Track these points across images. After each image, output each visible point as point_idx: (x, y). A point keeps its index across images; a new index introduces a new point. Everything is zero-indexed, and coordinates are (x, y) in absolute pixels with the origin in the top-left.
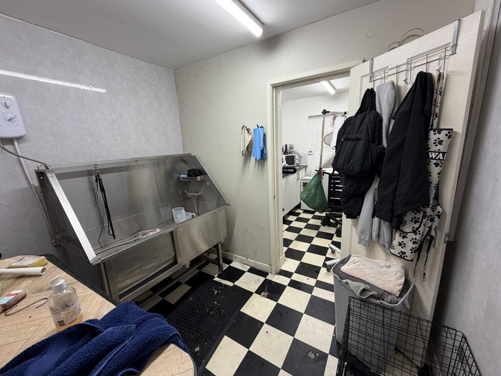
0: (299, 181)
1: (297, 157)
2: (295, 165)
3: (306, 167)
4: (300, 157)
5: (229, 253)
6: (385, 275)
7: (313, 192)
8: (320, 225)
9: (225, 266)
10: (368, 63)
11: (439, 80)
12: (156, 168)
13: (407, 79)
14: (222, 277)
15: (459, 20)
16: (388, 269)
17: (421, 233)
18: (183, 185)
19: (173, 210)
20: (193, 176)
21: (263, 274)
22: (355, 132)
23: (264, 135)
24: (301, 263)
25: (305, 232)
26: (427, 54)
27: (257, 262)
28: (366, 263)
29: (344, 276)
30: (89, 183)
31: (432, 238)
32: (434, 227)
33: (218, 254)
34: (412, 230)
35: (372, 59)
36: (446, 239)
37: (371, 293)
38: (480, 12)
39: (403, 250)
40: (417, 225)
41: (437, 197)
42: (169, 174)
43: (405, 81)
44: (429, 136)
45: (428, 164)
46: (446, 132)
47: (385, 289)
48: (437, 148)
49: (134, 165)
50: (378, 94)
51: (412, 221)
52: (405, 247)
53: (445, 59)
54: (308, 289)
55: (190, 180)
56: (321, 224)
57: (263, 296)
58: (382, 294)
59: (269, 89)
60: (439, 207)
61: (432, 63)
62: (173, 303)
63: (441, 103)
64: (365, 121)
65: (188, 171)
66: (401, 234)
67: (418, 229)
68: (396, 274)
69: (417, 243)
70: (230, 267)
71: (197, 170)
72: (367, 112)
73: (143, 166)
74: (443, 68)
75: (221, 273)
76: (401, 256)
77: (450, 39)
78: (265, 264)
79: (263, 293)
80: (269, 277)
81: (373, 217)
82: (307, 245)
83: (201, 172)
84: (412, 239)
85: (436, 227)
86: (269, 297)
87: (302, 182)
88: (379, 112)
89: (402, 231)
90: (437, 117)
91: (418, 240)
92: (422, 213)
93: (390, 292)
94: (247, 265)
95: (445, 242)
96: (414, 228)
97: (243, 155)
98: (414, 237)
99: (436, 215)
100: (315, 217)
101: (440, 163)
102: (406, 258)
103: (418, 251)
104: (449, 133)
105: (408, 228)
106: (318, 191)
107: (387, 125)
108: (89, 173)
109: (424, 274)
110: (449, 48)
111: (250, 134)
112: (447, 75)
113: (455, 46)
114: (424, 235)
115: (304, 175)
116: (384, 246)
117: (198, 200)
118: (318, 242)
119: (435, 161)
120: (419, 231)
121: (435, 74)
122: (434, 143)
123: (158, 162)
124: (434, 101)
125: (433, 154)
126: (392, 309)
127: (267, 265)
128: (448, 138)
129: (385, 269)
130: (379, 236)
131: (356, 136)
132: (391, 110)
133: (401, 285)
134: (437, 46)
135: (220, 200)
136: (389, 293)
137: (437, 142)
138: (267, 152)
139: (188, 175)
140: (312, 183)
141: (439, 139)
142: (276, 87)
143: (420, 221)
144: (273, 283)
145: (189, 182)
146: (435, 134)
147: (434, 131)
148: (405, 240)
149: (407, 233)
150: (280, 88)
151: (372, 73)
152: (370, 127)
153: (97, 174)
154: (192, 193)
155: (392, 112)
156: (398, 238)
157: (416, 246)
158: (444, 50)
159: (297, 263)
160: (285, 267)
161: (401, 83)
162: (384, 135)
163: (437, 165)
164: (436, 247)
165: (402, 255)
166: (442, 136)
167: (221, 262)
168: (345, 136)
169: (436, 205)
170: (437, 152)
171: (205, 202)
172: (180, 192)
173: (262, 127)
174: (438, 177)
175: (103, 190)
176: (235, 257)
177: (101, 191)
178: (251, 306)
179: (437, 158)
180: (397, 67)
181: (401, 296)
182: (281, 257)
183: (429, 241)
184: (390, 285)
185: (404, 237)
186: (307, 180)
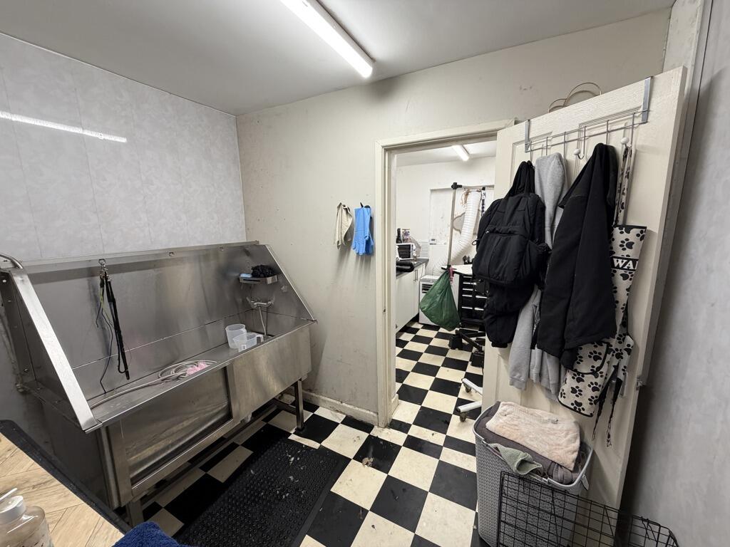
0: (418, 282)
1: (414, 247)
2: (411, 258)
3: (426, 261)
4: (419, 247)
5: (314, 394)
6: (552, 434)
7: (438, 299)
8: (448, 347)
9: (307, 415)
10: (523, 125)
11: (625, 157)
12: (203, 265)
13: (579, 153)
14: (301, 433)
15: (652, 77)
16: (555, 426)
17: (604, 374)
18: (244, 289)
19: (227, 329)
20: (259, 277)
21: (366, 427)
22: (506, 222)
23: (371, 218)
24: (422, 408)
25: (427, 359)
26: (607, 120)
27: (357, 409)
28: (522, 416)
29: (491, 436)
30: (89, 289)
31: (619, 383)
32: (621, 367)
33: (297, 396)
34: (592, 370)
35: (529, 120)
36: (639, 384)
37: (534, 467)
38: (681, 68)
39: (579, 400)
40: (598, 364)
41: (625, 323)
42: (223, 273)
43: (578, 154)
44: (612, 235)
45: (613, 275)
46: (638, 231)
47: (553, 460)
48: (625, 253)
49: (167, 259)
50: (539, 170)
51: (590, 357)
52: (581, 395)
53: (633, 128)
54: (433, 450)
55: (255, 283)
56: (449, 345)
57: (367, 464)
58: (549, 468)
59: (379, 152)
60: (628, 337)
61: (615, 132)
62: (222, 479)
63: (629, 189)
64: (520, 208)
65: (253, 269)
66: (574, 375)
67: (599, 368)
68: (567, 434)
69: (598, 390)
70: (314, 416)
71: (267, 267)
72: (522, 194)
73: (181, 260)
74: (630, 142)
75: (300, 427)
76: (575, 408)
77: (639, 102)
78: (368, 412)
79: (366, 460)
80: (375, 432)
81: (532, 347)
82: (431, 379)
83: (273, 270)
84: (592, 383)
85: (625, 367)
86: (375, 466)
87: (421, 283)
88: (540, 196)
89: (576, 370)
90: (623, 208)
91: (600, 386)
92: (605, 345)
93: (560, 463)
94: (341, 412)
95: (637, 389)
96: (593, 367)
97: (338, 247)
98: (594, 380)
99: (626, 349)
100: (440, 336)
101: (630, 275)
102: (582, 411)
103: (599, 401)
104: (642, 232)
105: (584, 367)
106: (445, 299)
107: (552, 216)
108: (90, 272)
109: (609, 436)
110: (637, 115)
111: (350, 215)
112: (636, 151)
113: (646, 112)
114: (609, 377)
115: (424, 274)
116: (549, 390)
117: (267, 312)
118: (447, 374)
119: (623, 272)
120: (601, 373)
121: (620, 150)
122: (621, 246)
123: (205, 254)
124: (618, 185)
125: (620, 260)
126: (565, 492)
127: (372, 413)
128: (641, 240)
129: (550, 425)
130: (540, 375)
131: (506, 228)
132: (558, 194)
133: (575, 451)
134: (621, 110)
135: (302, 314)
136: (558, 465)
137: (625, 244)
138: (375, 244)
139: (252, 274)
140: (437, 287)
141: (627, 240)
142: (389, 150)
143: (602, 357)
144: (381, 443)
145: (255, 284)
146: (622, 233)
147: (621, 228)
148: (581, 385)
149: (583, 374)
150: (396, 151)
151: (529, 140)
152: (527, 217)
153: (103, 275)
154: (258, 301)
155: (560, 197)
156: (569, 382)
157: (597, 393)
158: (631, 116)
159: (417, 408)
160: (398, 416)
161: (571, 157)
162: (547, 229)
163: (625, 277)
164: (625, 395)
165: (577, 407)
166: (632, 236)
167: (301, 407)
168: (490, 227)
169: (625, 335)
170: (625, 259)
171: (278, 316)
172: (240, 300)
173: (367, 207)
174: (628, 294)
175: (112, 300)
176: (322, 400)
177: (109, 301)
178: (347, 482)
179: (626, 267)
180: (565, 134)
181: (576, 470)
182: (393, 400)
183: (614, 386)
184: (560, 452)
185: (579, 380)
186: (429, 281)
